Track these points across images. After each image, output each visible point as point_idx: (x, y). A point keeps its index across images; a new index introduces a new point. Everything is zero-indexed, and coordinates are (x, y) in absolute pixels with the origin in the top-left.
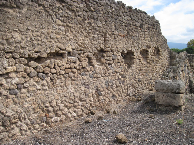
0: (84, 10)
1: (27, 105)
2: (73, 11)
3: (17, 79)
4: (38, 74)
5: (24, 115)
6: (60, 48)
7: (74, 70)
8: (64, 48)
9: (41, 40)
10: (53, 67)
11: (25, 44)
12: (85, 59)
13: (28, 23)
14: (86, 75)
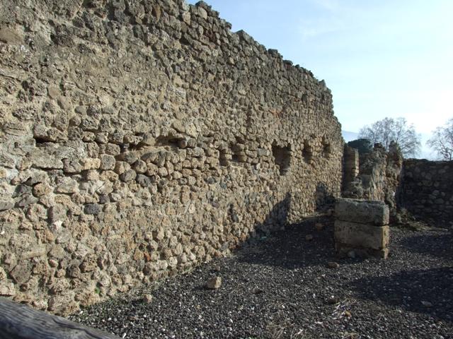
0: (218, 62)
1: (114, 237)
2: (201, 61)
3: (100, 183)
4: (137, 177)
5: (108, 256)
6: (176, 129)
7: (198, 172)
8: (182, 129)
9: (147, 112)
10: (163, 164)
11: (119, 116)
12: (216, 153)
13: (126, 77)
14: (215, 182)
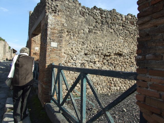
0: (135, 30)
1: (102, 78)
2: (129, 31)
3: (99, 65)
4: (108, 64)
5: (100, 83)
6: (120, 51)
7: (127, 63)
8: (122, 51)
9: (111, 47)
10: (116, 60)
11: (104, 48)
12: (134, 58)
13: (106, 38)
14: (133, 67)
